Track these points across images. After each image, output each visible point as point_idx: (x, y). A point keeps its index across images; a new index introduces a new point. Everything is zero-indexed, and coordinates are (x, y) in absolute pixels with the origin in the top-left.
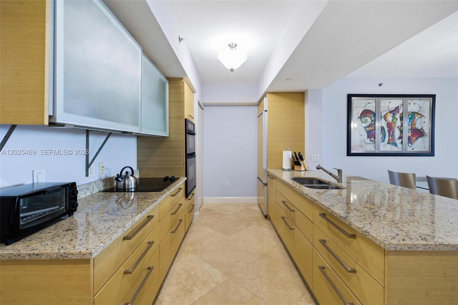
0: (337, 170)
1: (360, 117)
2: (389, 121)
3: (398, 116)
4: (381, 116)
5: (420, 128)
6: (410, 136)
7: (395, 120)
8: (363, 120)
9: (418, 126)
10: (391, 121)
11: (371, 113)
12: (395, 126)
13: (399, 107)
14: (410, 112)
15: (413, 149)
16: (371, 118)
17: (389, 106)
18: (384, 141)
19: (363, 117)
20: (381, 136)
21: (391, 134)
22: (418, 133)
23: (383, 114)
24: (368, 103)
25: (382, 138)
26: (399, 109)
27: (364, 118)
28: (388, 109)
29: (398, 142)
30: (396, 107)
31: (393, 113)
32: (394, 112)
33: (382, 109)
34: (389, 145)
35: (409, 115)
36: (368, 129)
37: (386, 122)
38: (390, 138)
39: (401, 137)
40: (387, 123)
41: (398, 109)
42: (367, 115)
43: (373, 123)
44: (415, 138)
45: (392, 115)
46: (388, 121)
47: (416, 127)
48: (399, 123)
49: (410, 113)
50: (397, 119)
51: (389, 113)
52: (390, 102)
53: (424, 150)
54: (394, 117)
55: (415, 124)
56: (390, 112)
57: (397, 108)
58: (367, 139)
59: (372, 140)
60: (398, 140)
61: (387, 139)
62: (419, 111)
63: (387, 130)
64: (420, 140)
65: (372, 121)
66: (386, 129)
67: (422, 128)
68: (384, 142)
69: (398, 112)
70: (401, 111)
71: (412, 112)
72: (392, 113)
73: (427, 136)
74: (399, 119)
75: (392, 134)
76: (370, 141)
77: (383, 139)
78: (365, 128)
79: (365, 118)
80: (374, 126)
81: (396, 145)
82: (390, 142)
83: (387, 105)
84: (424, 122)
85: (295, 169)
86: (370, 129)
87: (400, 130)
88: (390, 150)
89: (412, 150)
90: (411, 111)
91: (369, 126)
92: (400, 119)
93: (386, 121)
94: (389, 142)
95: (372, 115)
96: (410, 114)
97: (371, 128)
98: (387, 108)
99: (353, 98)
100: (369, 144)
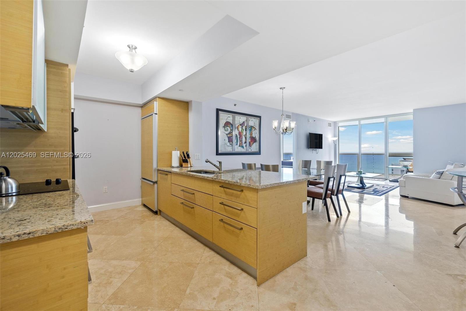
0: (219, 162)
1: (224, 127)
5: (254, 137)
6: (250, 141)
7: (243, 130)
9: (254, 136)
10: (241, 131)
12: (243, 134)
13: (245, 122)
15: (251, 150)
16: (230, 128)
18: (237, 144)
20: (236, 141)
21: (241, 140)
22: (253, 140)
23: (237, 126)
24: (229, 117)
27: (226, 127)
28: (239, 122)
29: (244, 145)
30: (243, 121)
32: (242, 125)
33: (236, 122)
34: (240, 147)
35: (249, 128)
36: (228, 136)
38: (240, 142)
39: (246, 142)
40: (239, 132)
42: (228, 125)
43: (231, 131)
44: (252, 143)
47: (252, 136)
52: (240, 118)
53: (256, 151)
54: (242, 128)
55: (252, 134)
56: (240, 125)
58: (228, 143)
62: (254, 125)
64: (254, 144)
65: (231, 130)
66: (238, 136)
67: (255, 137)
69: (244, 125)
73: (257, 142)
74: (245, 130)
76: (230, 144)
78: (227, 134)
79: (227, 128)
80: (232, 133)
81: (243, 147)
82: (240, 145)
83: (239, 120)
84: (256, 133)
85: (183, 166)
86: (230, 136)
87: (245, 137)
88: (240, 151)
90: (251, 125)
91: (229, 133)
92: (245, 129)
93: (238, 131)
95: (231, 125)
97: (230, 135)
99: (220, 112)
100: (229, 147)
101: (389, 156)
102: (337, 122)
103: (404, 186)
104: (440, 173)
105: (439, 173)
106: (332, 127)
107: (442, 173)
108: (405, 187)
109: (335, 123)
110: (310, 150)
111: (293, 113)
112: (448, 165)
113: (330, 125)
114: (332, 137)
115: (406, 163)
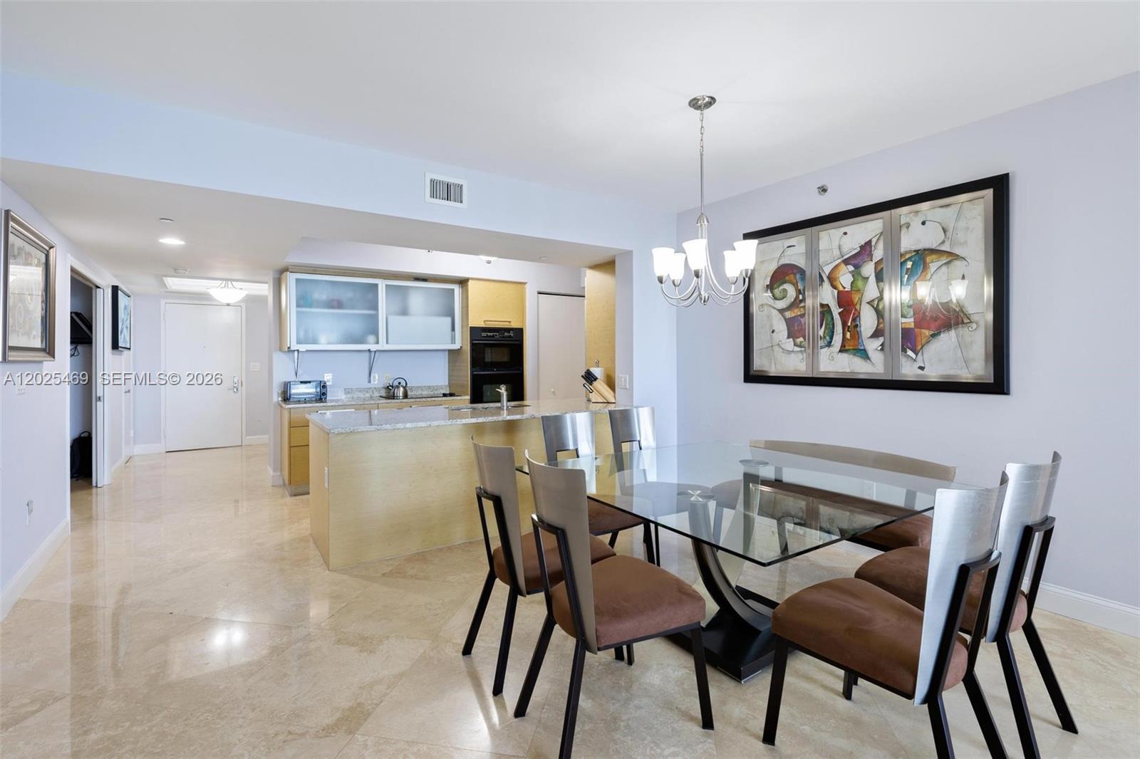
1: (770, 287)
2: (844, 288)
3: (868, 269)
4: (820, 273)
6: (912, 326)
7: (860, 283)
8: (777, 291)
10: (848, 288)
11: (795, 271)
12: (860, 300)
13: (873, 243)
14: (910, 252)
15: (922, 368)
16: (795, 285)
17: (842, 244)
18: (829, 344)
19: (778, 284)
20: (821, 332)
21: (849, 324)
22: (941, 316)
23: (827, 270)
24: (788, 247)
25: (825, 337)
26: (871, 247)
27: (779, 287)
28: (841, 253)
29: (872, 346)
30: (863, 243)
31: (856, 262)
32: (856, 260)
33: (823, 258)
34: (845, 355)
35: (902, 264)
36: (788, 314)
37: (836, 292)
38: (848, 335)
39: (880, 332)
40: (839, 293)
41: (868, 248)
42: (787, 278)
43: (801, 297)
44: (927, 333)
45: (851, 268)
46: (841, 289)
48: (872, 290)
49: (907, 256)
50: (868, 278)
51: (843, 265)
52: (845, 233)
53: (965, 372)
54: (856, 273)
56: (846, 262)
57: (866, 248)
58: (788, 340)
59: (799, 343)
60: (871, 340)
61: (838, 339)
62: (943, 242)
63: (839, 313)
64: (948, 338)
65: (799, 292)
66: (836, 311)
67: (953, 299)
68: (831, 349)
69: (871, 256)
70: (878, 253)
71: (915, 251)
72: (852, 262)
73: (974, 326)
74: (872, 279)
75: (854, 324)
76: (795, 345)
77: (828, 338)
78: (782, 311)
79: (781, 288)
80: (802, 305)
81: (864, 354)
82: (847, 348)
83: (838, 244)
84: (963, 278)
86: (793, 315)
87: (876, 309)
88: (848, 371)
89: (920, 372)
90: (914, 248)
91: (791, 307)
92: (876, 276)
93: (834, 287)
94: (844, 346)
95: (798, 276)
96: (909, 259)
97: (796, 312)
98: (836, 253)
100: (793, 355)
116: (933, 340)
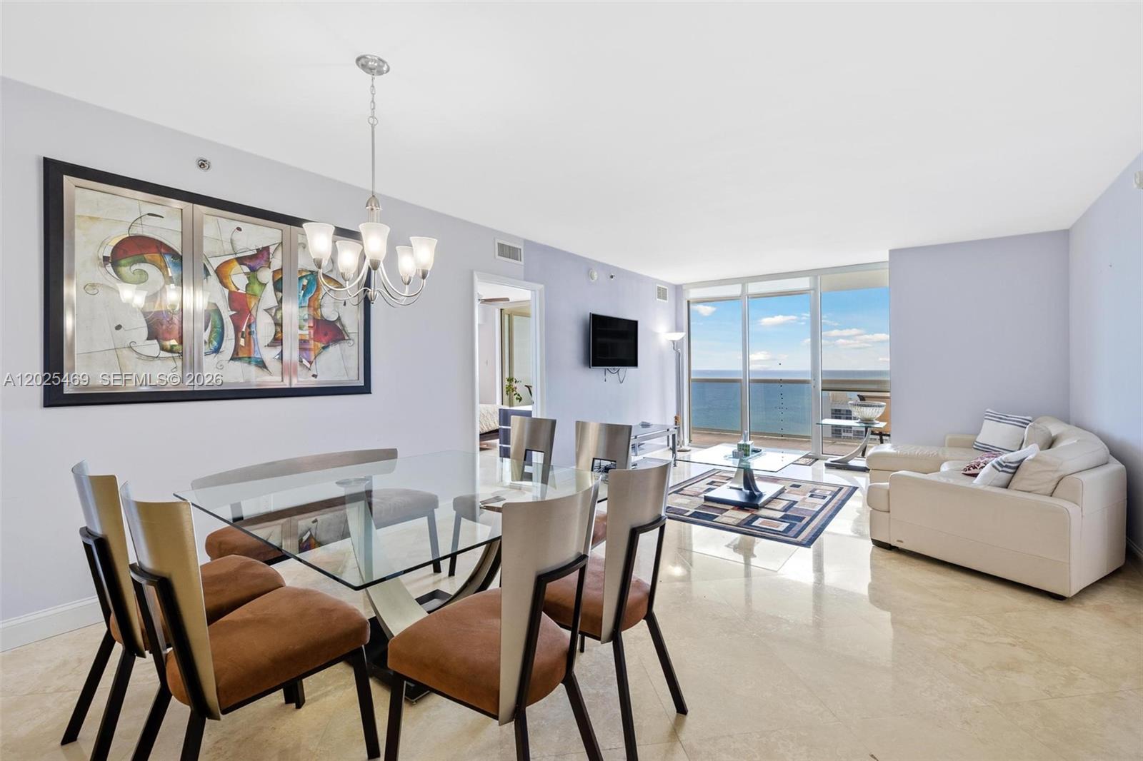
1: (112, 261)
2: (238, 289)
3: (266, 276)
4: (205, 265)
5: (333, 318)
6: (307, 338)
7: (257, 288)
8: (125, 270)
9: (329, 313)
10: (242, 290)
11: (163, 251)
12: (257, 305)
13: (271, 251)
14: (306, 270)
15: (315, 376)
16: (162, 269)
17: (233, 238)
18: (217, 351)
19: (129, 260)
20: (206, 336)
21: (244, 330)
22: (329, 332)
23: (215, 263)
24: (149, 214)
25: (210, 342)
26: (269, 254)
27: (130, 265)
28: (233, 249)
29: (269, 355)
30: (260, 247)
31: (252, 264)
32: (252, 261)
33: (208, 248)
34: (237, 364)
35: (300, 279)
36: (150, 306)
37: (227, 292)
38: (242, 342)
39: (277, 341)
40: (231, 293)
41: (266, 254)
42: (147, 256)
43: (172, 287)
44: (320, 345)
45: (247, 270)
46: (233, 289)
47: (322, 315)
48: (269, 297)
49: (304, 274)
50: (266, 284)
51: (236, 263)
52: (239, 229)
53: (345, 378)
54: (252, 276)
55: (320, 306)
56: (241, 261)
57: (262, 254)
58: (149, 342)
59: (169, 347)
60: (269, 349)
61: (228, 346)
62: (331, 271)
63: (231, 316)
64: (335, 349)
65: (169, 279)
66: (227, 314)
67: (339, 319)
68: (220, 356)
69: (268, 262)
70: (276, 263)
71: (310, 271)
72: (248, 263)
73: (351, 342)
74: (270, 287)
75: (249, 330)
76: (162, 349)
77: (215, 343)
79: (134, 267)
81: (262, 365)
82: (240, 355)
83: (229, 237)
84: (345, 304)
87: (274, 318)
88: (241, 380)
89: (313, 379)
90: (308, 268)
91: (156, 296)
92: (274, 285)
93: (225, 286)
94: (237, 354)
95: (168, 258)
96: (305, 276)
98: (228, 247)
99: (68, 181)
100: (158, 362)
101: (822, 390)
102: (684, 288)
103: (886, 509)
104: (1010, 467)
105: (1006, 466)
106: (670, 301)
107: (1017, 468)
108: (889, 512)
109: (678, 289)
110: (598, 372)
111: (528, 243)
112: (986, 420)
113: (662, 294)
114: (671, 332)
115: (868, 412)
116: (324, 352)
